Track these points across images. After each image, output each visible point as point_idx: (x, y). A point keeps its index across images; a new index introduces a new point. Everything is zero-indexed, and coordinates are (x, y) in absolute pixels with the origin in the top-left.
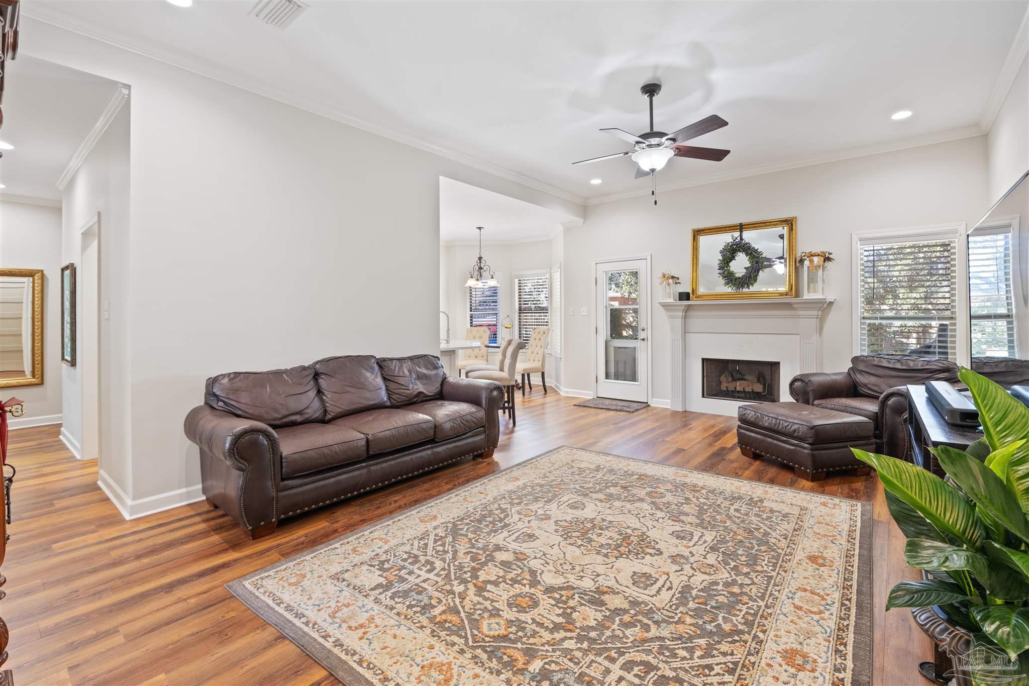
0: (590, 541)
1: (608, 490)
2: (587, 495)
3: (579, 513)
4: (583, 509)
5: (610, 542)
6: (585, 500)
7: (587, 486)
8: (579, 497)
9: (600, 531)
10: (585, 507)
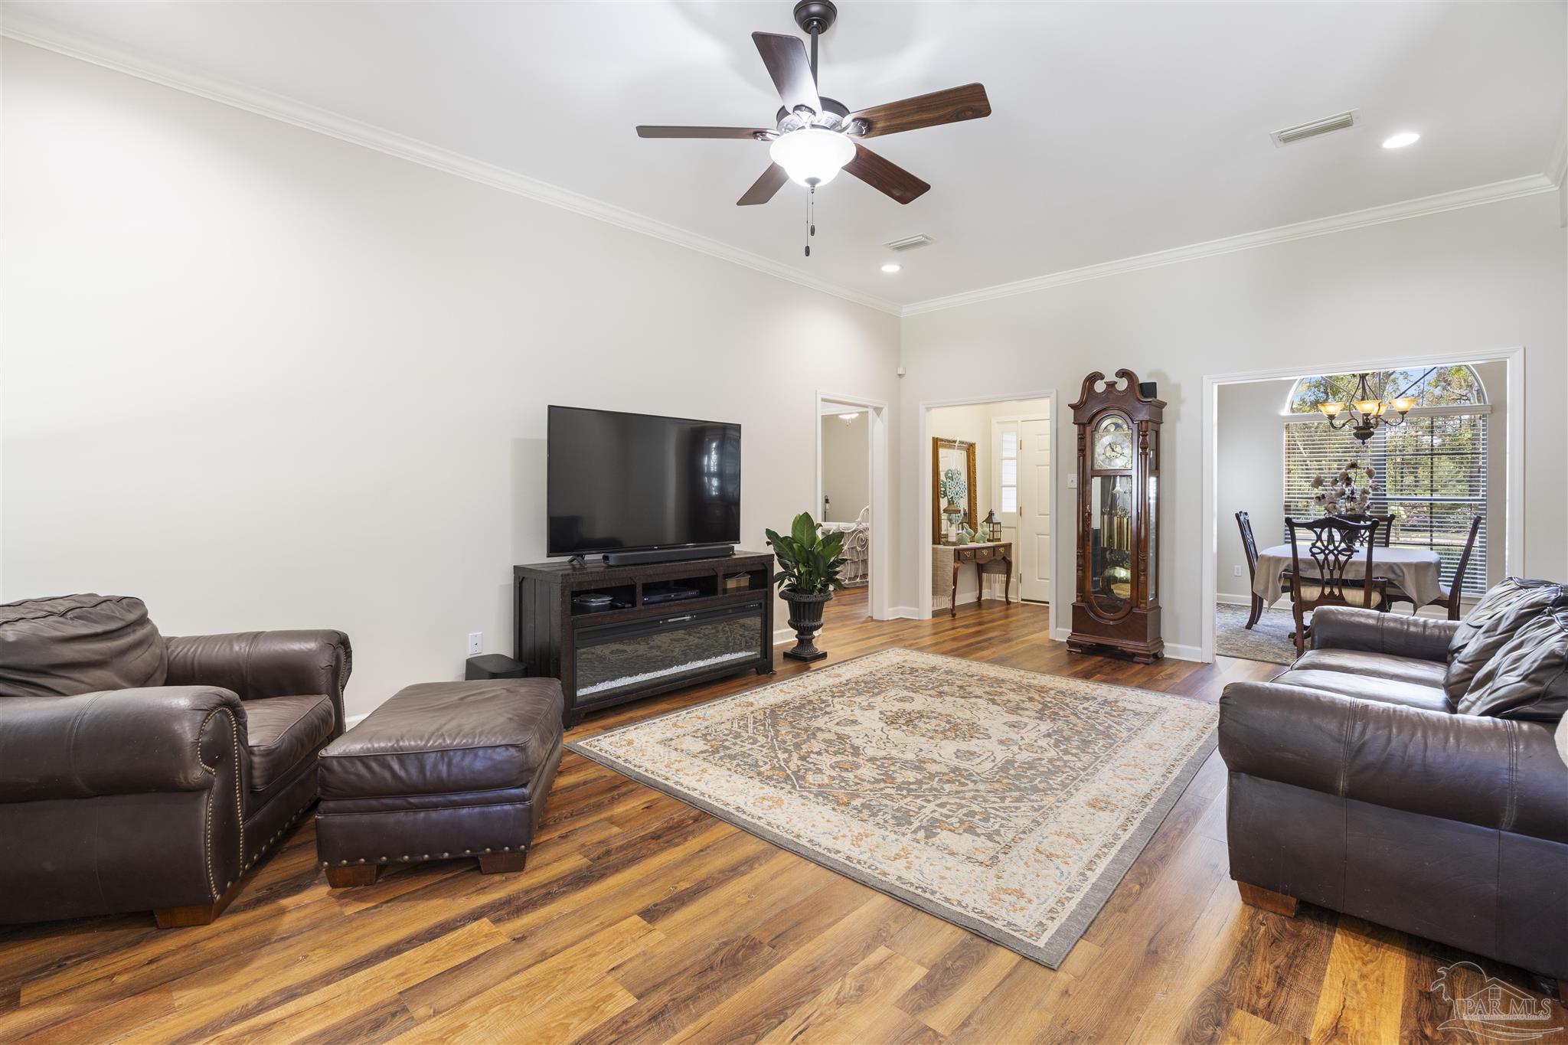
0: (948, 722)
1: (919, 777)
2: (953, 771)
3: (963, 746)
4: (958, 751)
5: (927, 721)
6: (955, 762)
7: (955, 787)
8: (967, 767)
9: (937, 728)
10: (955, 753)
